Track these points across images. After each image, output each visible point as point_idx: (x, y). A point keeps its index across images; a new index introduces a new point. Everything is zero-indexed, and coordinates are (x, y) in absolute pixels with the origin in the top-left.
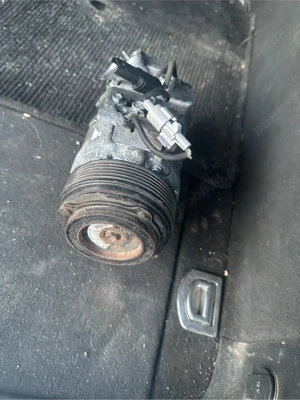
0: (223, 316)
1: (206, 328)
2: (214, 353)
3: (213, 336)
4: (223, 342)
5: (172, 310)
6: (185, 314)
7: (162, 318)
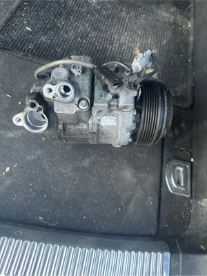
0: (193, 185)
1: (184, 192)
2: (190, 205)
3: (188, 196)
4: (195, 199)
5: (163, 183)
6: (171, 185)
7: (158, 187)
